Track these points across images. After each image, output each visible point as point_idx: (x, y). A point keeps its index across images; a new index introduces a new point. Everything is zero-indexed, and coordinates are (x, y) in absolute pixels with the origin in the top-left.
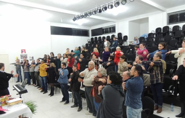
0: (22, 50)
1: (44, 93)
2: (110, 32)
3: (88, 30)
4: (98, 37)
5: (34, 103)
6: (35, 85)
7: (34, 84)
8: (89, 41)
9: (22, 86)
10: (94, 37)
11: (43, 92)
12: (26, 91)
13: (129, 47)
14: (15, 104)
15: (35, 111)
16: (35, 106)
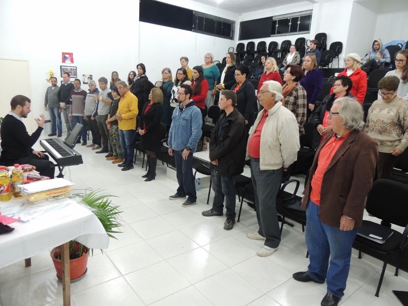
0: (64, 54)
2: (291, 31)
3: (234, 22)
4: (257, 41)
5: (110, 199)
6: (97, 148)
7: (97, 146)
9: (64, 143)
10: (246, 42)
11: (123, 167)
12: (77, 160)
14: (47, 200)
16: (114, 212)
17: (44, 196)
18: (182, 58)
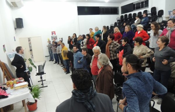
0: (52, 32)
3: (118, 7)
4: (128, 14)
8: (118, 19)
10: (124, 15)
12: (43, 73)
14: (20, 88)
18: (90, 29)
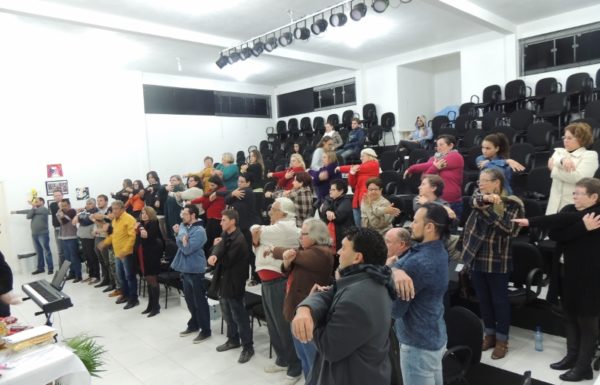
0: (49, 167)
1: (125, 308)
2: (337, 103)
3: (269, 97)
4: (299, 117)
5: (94, 340)
6: (95, 282)
7: (94, 279)
8: (270, 132)
9: (52, 285)
10: (286, 119)
11: (125, 304)
12: (66, 303)
13: (401, 150)
14: (30, 347)
15: (97, 368)
16: (99, 351)
17: (27, 344)
